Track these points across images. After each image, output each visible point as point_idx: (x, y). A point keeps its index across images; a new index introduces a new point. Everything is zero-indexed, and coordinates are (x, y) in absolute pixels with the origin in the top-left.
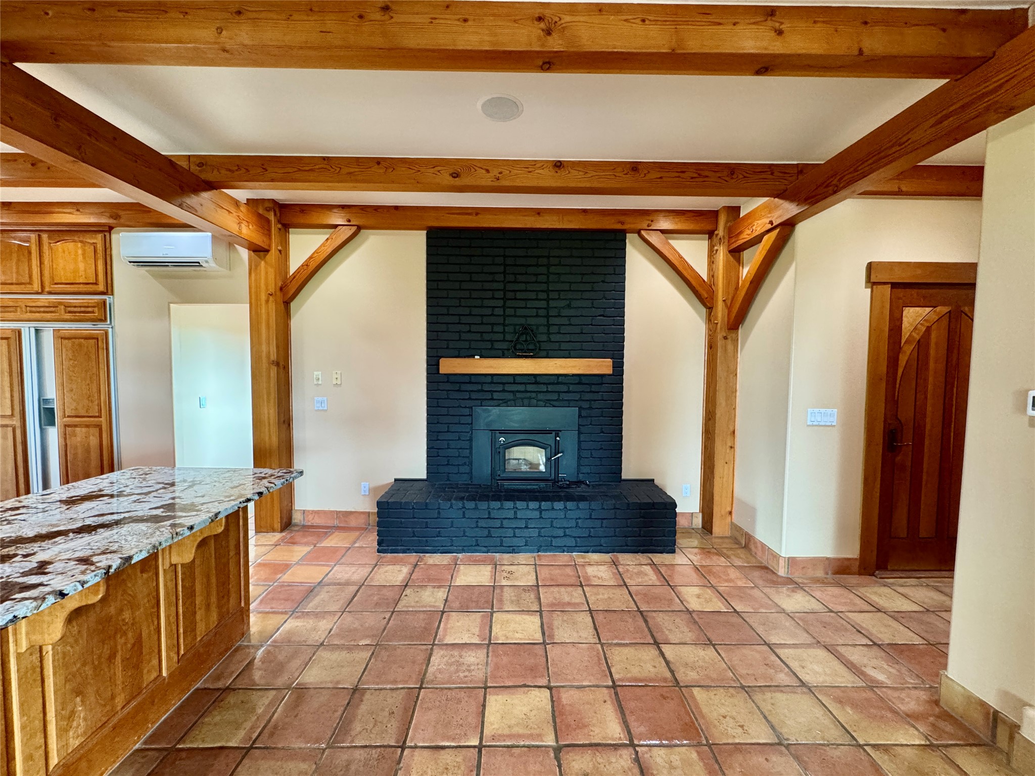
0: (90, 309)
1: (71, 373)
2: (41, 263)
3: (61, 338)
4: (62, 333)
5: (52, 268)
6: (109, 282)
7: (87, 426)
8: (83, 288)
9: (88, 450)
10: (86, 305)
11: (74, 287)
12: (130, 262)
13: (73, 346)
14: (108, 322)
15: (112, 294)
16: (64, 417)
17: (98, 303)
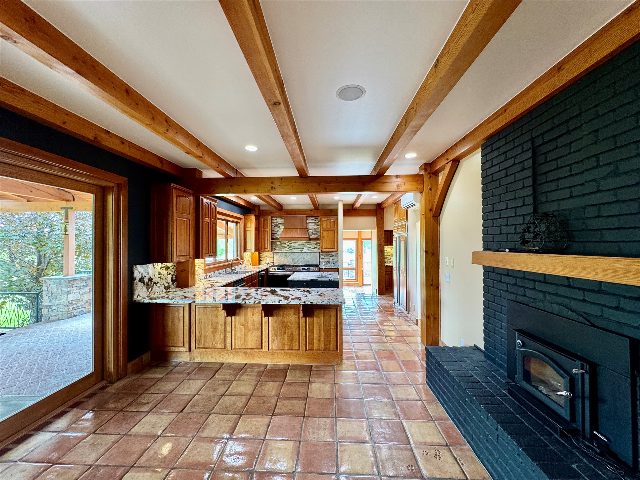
0: (404, 228)
1: (402, 253)
3: (401, 240)
4: (401, 238)
5: (400, 213)
6: (407, 216)
12: (404, 208)
14: (407, 233)
16: (401, 270)
17: (405, 225)
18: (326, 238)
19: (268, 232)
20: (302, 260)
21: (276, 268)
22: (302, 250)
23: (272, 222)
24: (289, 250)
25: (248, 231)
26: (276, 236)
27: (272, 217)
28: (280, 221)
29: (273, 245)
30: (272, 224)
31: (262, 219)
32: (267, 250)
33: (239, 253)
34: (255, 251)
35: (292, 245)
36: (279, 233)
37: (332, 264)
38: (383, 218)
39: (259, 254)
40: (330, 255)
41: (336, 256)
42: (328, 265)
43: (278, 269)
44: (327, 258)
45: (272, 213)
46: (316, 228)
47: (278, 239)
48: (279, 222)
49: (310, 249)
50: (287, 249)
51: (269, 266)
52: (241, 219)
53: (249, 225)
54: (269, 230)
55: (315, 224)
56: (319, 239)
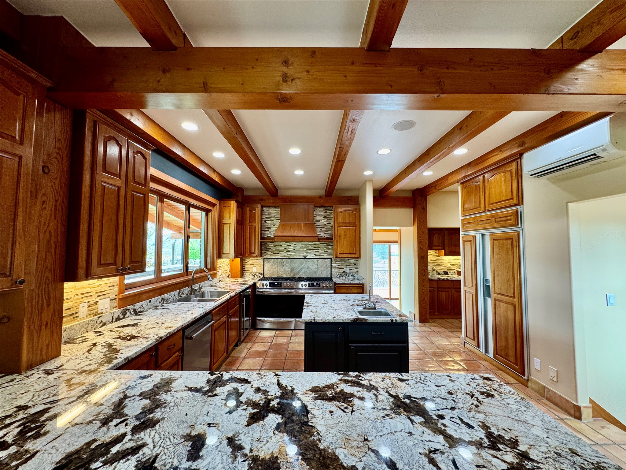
0: (508, 218)
1: (498, 263)
2: (485, 193)
3: (494, 239)
4: (495, 237)
5: (489, 194)
6: (520, 196)
7: (507, 303)
8: (505, 203)
9: (507, 320)
10: (506, 215)
11: (500, 204)
12: (531, 175)
13: (499, 244)
14: (520, 226)
15: (523, 204)
16: (495, 293)
17: (513, 213)
18: (342, 237)
19: (257, 228)
20: (305, 269)
21: (268, 283)
22: (306, 256)
23: (262, 214)
24: (286, 255)
25: (225, 226)
26: (268, 234)
27: (262, 207)
28: (274, 212)
29: (263, 248)
30: (262, 216)
31: (248, 209)
32: (254, 255)
33: (209, 260)
34: (236, 256)
35: (292, 248)
36: (273, 230)
37: (350, 277)
38: (425, 209)
39: (242, 260)
40: (346, 264)
41: (355, 265)
42: (344, 278)
43: (271, 285)
44: (342, 267)
45: (262, 200)
46: (326, 223)
47: (272, 239)
48: (272, 214)
49: (318, 254)
50: (283, 254)
51: (256, 279)
52: (213, 205)
53: (227, 215)
54: (257, 225)
55: (325, 217)
56: (332, 239)
